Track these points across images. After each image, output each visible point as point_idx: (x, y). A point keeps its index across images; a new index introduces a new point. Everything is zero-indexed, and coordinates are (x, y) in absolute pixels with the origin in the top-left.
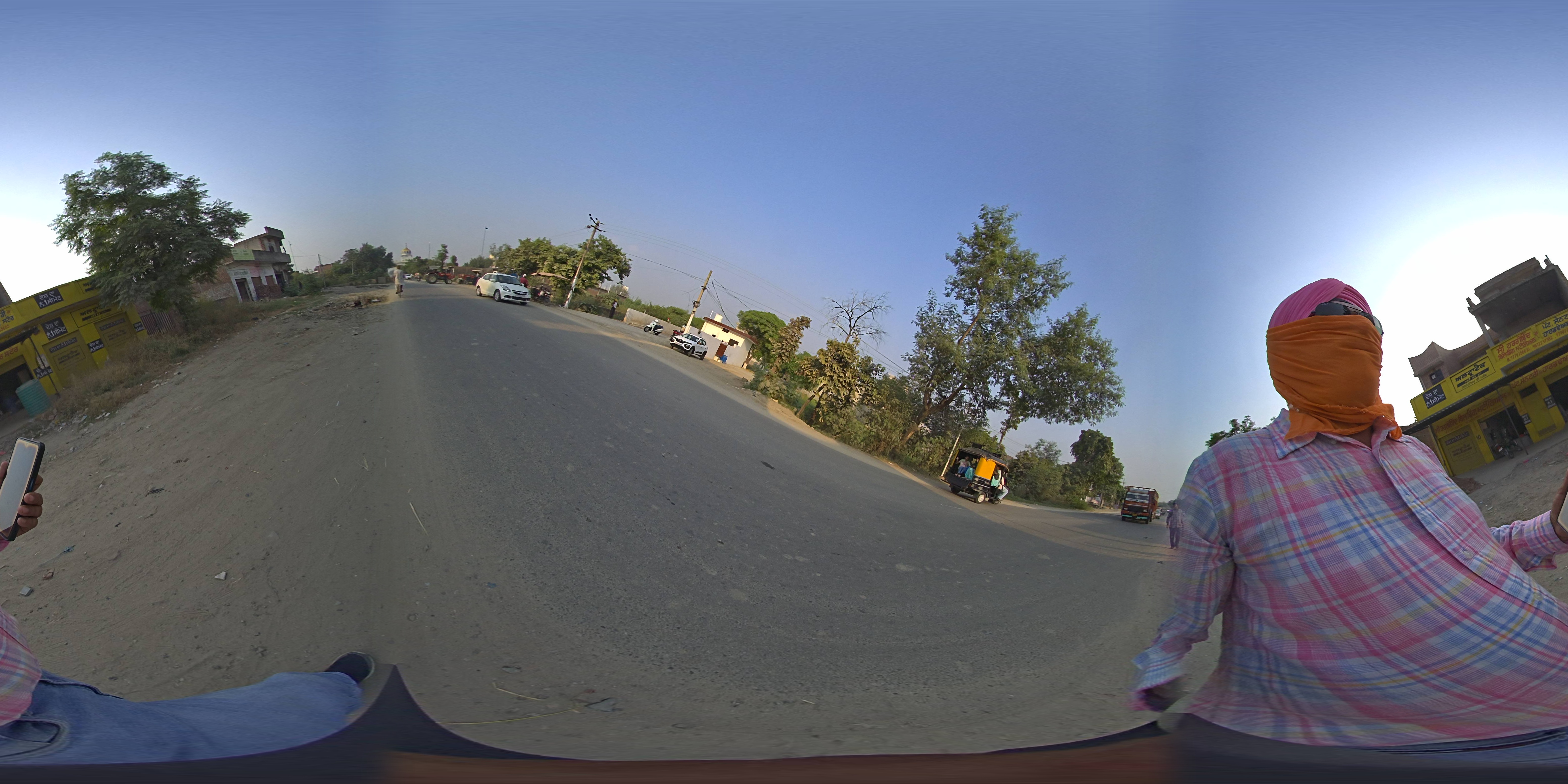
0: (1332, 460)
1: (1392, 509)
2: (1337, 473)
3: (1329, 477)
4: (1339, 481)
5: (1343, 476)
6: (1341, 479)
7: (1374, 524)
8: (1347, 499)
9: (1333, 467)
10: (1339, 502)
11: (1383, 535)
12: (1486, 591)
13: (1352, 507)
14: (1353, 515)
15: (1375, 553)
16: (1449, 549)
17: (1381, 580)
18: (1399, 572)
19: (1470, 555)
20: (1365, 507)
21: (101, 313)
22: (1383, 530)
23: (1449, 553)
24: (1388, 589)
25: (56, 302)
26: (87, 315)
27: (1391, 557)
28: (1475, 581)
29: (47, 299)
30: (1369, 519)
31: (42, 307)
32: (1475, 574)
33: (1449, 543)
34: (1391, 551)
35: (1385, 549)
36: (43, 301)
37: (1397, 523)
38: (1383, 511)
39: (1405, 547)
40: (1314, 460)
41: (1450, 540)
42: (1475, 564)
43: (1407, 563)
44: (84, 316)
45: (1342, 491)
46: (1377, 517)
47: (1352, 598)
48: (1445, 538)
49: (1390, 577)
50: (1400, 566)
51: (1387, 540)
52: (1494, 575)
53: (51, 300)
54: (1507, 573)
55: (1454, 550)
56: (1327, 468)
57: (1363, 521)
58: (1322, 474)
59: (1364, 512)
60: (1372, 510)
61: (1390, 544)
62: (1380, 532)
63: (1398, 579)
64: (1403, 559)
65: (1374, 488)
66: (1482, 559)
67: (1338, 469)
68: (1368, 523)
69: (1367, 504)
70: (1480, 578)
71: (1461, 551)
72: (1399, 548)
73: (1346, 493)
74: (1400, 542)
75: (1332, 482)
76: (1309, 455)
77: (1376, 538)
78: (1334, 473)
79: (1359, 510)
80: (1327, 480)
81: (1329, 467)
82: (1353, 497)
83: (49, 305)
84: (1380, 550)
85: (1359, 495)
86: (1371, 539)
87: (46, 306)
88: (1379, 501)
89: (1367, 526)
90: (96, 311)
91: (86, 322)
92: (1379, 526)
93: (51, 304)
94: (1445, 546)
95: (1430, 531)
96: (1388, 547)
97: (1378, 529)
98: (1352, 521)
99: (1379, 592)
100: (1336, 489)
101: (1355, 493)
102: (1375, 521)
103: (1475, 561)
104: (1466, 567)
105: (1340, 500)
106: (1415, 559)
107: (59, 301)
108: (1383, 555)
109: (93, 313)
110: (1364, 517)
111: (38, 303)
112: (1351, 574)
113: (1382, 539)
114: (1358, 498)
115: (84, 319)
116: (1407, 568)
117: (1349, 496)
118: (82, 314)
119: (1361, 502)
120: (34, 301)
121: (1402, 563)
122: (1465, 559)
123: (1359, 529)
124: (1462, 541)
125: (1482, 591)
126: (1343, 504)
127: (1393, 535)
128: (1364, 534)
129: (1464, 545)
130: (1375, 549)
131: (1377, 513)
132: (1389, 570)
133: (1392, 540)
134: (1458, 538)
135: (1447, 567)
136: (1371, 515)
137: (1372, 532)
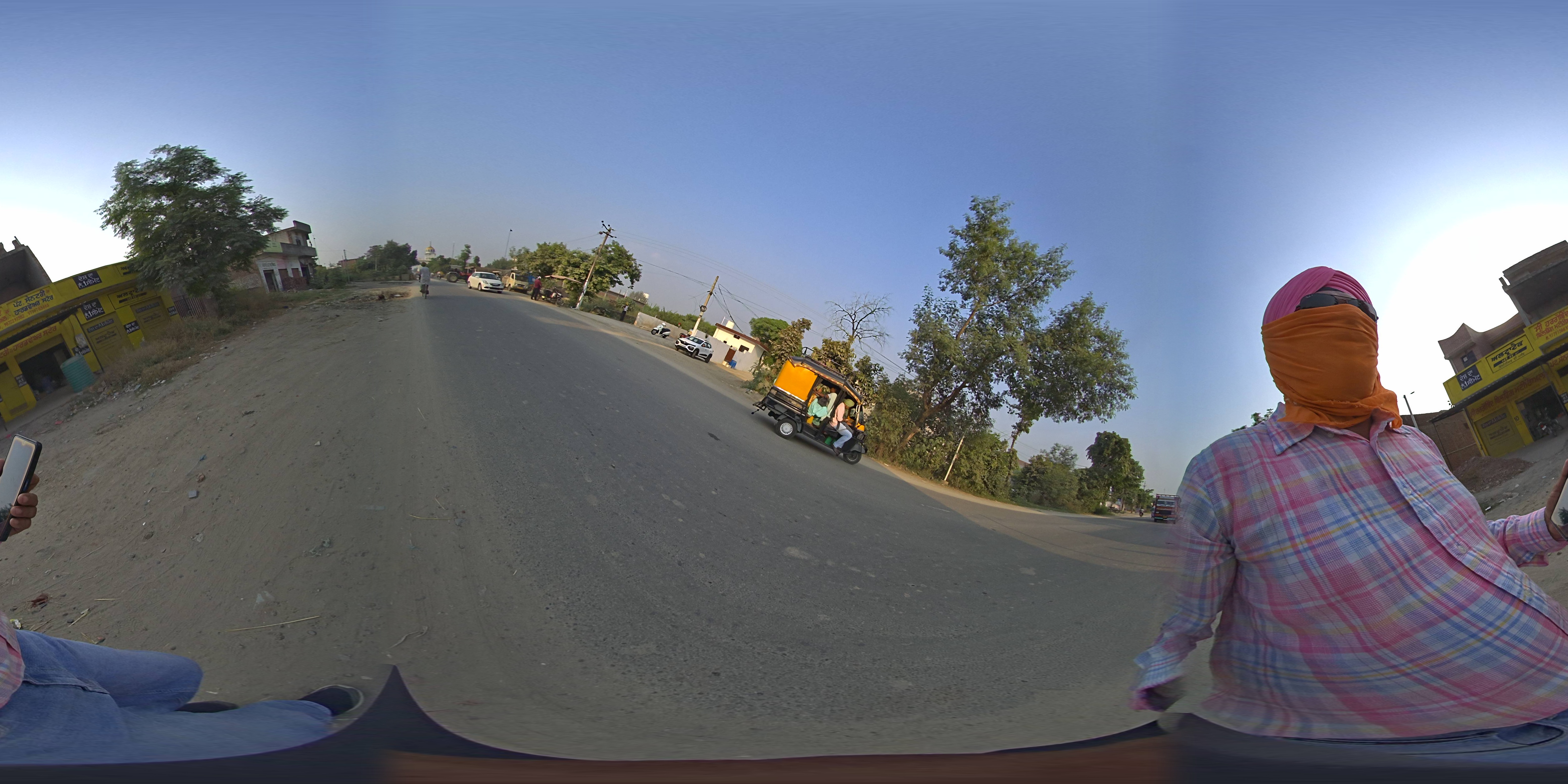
0: (1330, 454)
1: (1390, 503)
2: (1336, 467)
3: (1327, 470)
4: (1337, 476)
5: (1341, 470)
6: (1339, 473)
7: (1371, 519)
8: (1345, 494)
9: (1331, 461)
10: (1337, 497)
11: (1380, 530)
12: (1478, 587)
13: (1350, 502)
14: (1351, 510)
15: (1372, 549)
16: (1444, 544)
17: (1377, 577)
18: (1394, 569)
19: (1464, 550)
20: (1364, 502)
21: (137, 296)
22: (1380, 525)
23: (1443, 548)
24: (1383, 586)
25: (95, 283)
26: (124, 298)
27: (1387, 552)
28: (1468, 577)
29: (86, 281)
30: (1367, 514)
31: (80, 288)
32: (1469, 569)
33: (1444, 538)
34: (1388, 546)
35: (1381, 545)
36: (82, 282)
37: (1393, 517)
38: (1380, 506)
39: (1401, 543)
40: (1312, 454)
41: (1445, 534)
42: (1468, 559)
43: (1402, 559)
44: (121, 299)
45: (1339, 486)
46: (1375, 511)
47: (1348, 594)
48: (1440, 532)
49: (1384, 573)
50: (1395, 562)
51: (1384, 535)
52: (1486, 570)
53: (90, 281)
54: (1499, 569)
55: (1448, 544)
56: (1326, 462)
57: (1360, 516)
58: (1320, 468)
59: (1362, 506)
60: (1370, 504)
61: (1387, 539)
62: (1377, 527)
63: (1392, 575)
64: (1399, 554)
65: (1372, 482)
66: (1475, 554)
67: (1336, 462)
68: (1366, 518)
69: (1365, 498)
70: (1473, 572)
71: (1455, 546)
72: (1395, 543)
73: (1344, 488)
74: (1396, 537)
75: (1330, 476)
76: (1308, 450)
77: (1373, 533)
78: (1332, 467)
79: (1357, 505)
80: (1325, 475)
81: (1328, 461)
82: (1351, 492)
83: (88, 286)
84: (1376, 546)
85: (1357, 489)
86: (1368, 534)
87: (86, 287)
88: (1377, 495)
89: (1364, 522)
90: (132, 294)
91: (122, 304)
92: (1377, 521)
93: (90, 285)
94: (1439, 541)
95: (1426, 525)
96: (1385, 542)
97: (1375, 525)
98: (1349, 517)
99: (1375, 589)
100: (1334, 484)
101: (1353, 488)
102: (1373, 515)
103: (1468, 556)
104: (1460, 562)
105: (1337, 495)
106: (1410, 554)
107: (98, 283)
108: (1380, 551)
109: (129, 296)
110: (1362, 512)
111: (77, 284)
112: (1348, 570)
113: (1379, 535)
114: (1356, 493)
115: (120, 302)
116: (1401, 564)
117: (1346, 491)
118: (119, 296)
119: (1359, 496)
120: (73, 281)
121: (1398, 560)
122: (1459, 554)
123: (1356, 525)
124: (1457, 536)
125: (1474, 586)
126: (1340, 499)
127: (1389, 529)
128: (1361, 530)
129: (1458, 540)
130: (1372, 545)
131: (1376, 507)
132: (1385, 567)
133: (1389, 535)
134: (1453, 532)
135: (1440, 562)
136: (1369, 509)
137: (1369, 528)
